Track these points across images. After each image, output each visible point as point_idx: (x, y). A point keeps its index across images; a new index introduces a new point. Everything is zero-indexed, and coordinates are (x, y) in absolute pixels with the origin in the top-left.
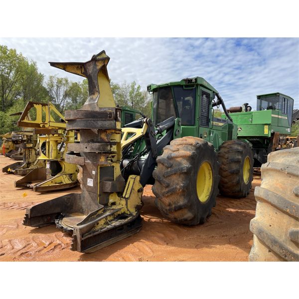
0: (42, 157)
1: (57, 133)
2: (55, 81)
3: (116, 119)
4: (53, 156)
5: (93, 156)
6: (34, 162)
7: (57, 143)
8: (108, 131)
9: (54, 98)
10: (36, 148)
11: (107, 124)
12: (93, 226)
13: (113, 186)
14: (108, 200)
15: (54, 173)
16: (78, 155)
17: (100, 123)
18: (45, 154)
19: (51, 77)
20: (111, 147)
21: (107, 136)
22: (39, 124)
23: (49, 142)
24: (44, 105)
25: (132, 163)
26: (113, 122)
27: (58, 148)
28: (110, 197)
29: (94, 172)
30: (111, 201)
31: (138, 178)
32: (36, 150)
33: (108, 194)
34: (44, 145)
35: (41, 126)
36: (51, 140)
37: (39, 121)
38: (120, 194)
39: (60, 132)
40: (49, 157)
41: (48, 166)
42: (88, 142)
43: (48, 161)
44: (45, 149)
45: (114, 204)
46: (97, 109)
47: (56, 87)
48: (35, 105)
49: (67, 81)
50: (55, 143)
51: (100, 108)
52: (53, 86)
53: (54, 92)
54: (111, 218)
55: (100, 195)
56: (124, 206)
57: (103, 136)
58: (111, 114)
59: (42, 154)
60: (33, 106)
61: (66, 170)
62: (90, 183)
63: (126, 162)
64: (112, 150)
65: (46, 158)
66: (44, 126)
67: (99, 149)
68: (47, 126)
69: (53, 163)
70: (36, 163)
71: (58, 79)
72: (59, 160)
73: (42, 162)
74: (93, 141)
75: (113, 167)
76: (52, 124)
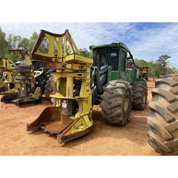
0: (6, 81)
1: (12, 71)
2: (13, 38)
3: (31, 69)
4: (10, 81)
5: (24, 80)
6: (2, 84)
7: (12, 76)
8: (28, 73)
9: (12, 47)
10: (3, 77)
11: (27, 70)
12: (23, 100)
13: (30, 90)
14: (29, 94)
15: (11, 88)
16: (19, 80)
17: (25, 70)
18: (7, 80)
19: (10, 35)
20: (29, 77)
21: (28, 74)
22: (4, 67)
23: (9, 75)
24: (6, 59)
25: (39, 83)
26: (29, 70)
27: (13, 78)
28: (30, 94)
29: (24, 85)
30: (30, 95)
31: (40, 88)
32: (2, 78)
33: (29, 92)
34: (7, 76)
35: (5, 68)
36: (10, 74)
37: (4, 66)
38: (33, 93)
39: (13, 71)
40: (9, 81)
41: (8, 85)
42: (22, 76)
43: (9, 83)
44: (7, 78)
45: (31, 96)
46: (25, 66)
47: (13, 41)
48: (2, 59)
49: (20, 38)
50: (11, 76)
51: (26, 65)
52: (11, 40)
53: (12, 44)
54: (29, 99)
55: (26, 93)
56: (35, 96)
57: (27, 74)
58: (29, 67)
59: (6, 80)
60: (2, 60)
61: (17, 87)
62: (23, 89)
63: (37, 83)
64: (30, 78)
65: (8, 82)
66: (6, 68)
67: (25, 78)
68: (8, 68)
69: (11, 84)
70: (2, 85)
71: (14, 36)
72: (13, 83)
73: (5, 84)
74: (23, 76)
75: (31, 84)
76: (10, 68)
